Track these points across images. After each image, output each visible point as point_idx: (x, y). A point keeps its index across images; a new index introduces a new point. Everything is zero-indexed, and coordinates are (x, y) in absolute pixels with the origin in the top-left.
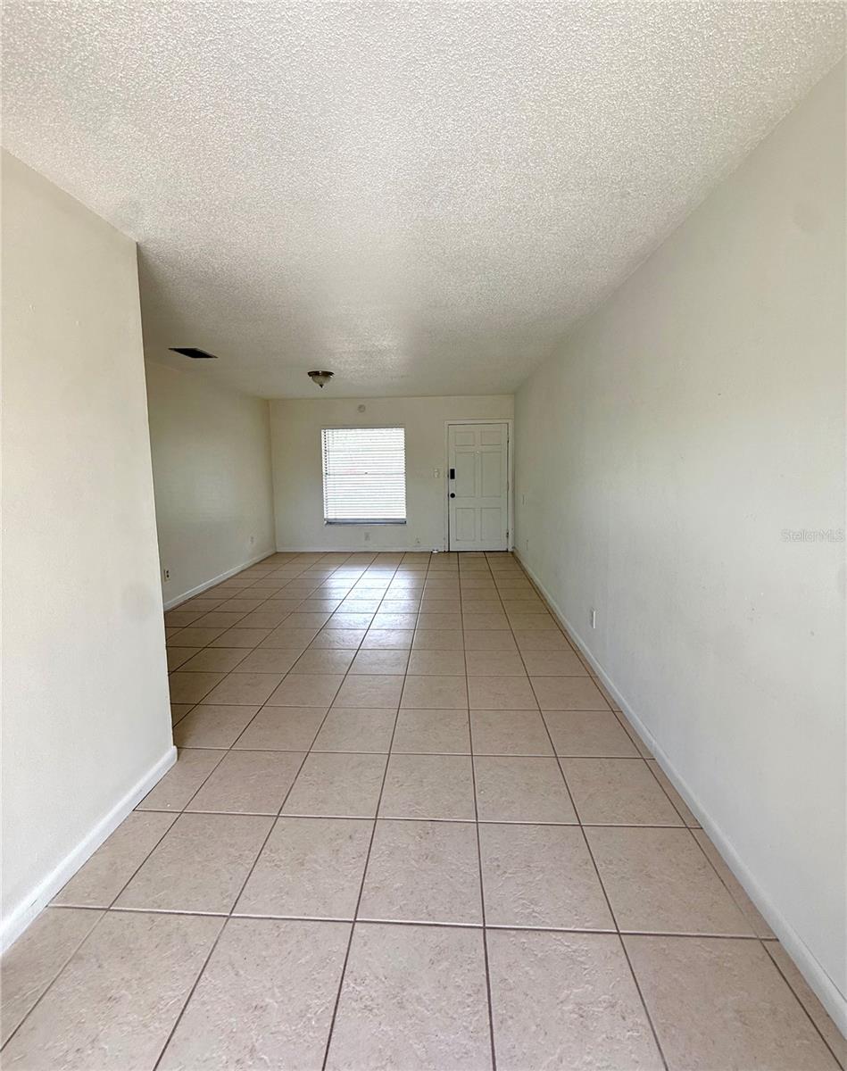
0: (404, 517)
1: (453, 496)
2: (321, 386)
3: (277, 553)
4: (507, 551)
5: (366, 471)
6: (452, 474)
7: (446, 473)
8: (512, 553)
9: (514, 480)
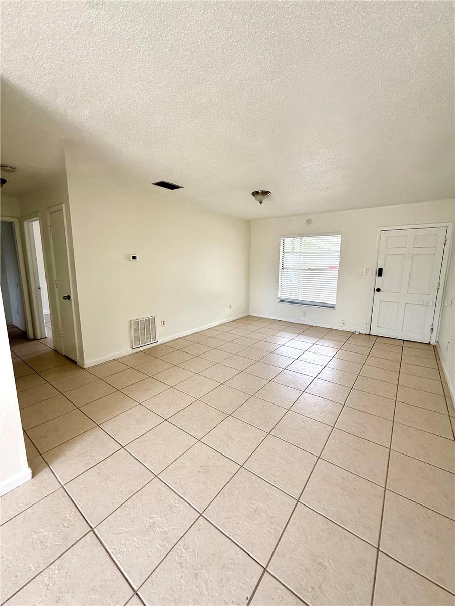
0: (335, 303)
1: (378, 290)
2: (261, 203)
3: (249, 316)
4: (429, 344)
5: (309, 267)
6: (380, 272)
7: (374, 270)
8: (434, 347)
9: (446, 280)
